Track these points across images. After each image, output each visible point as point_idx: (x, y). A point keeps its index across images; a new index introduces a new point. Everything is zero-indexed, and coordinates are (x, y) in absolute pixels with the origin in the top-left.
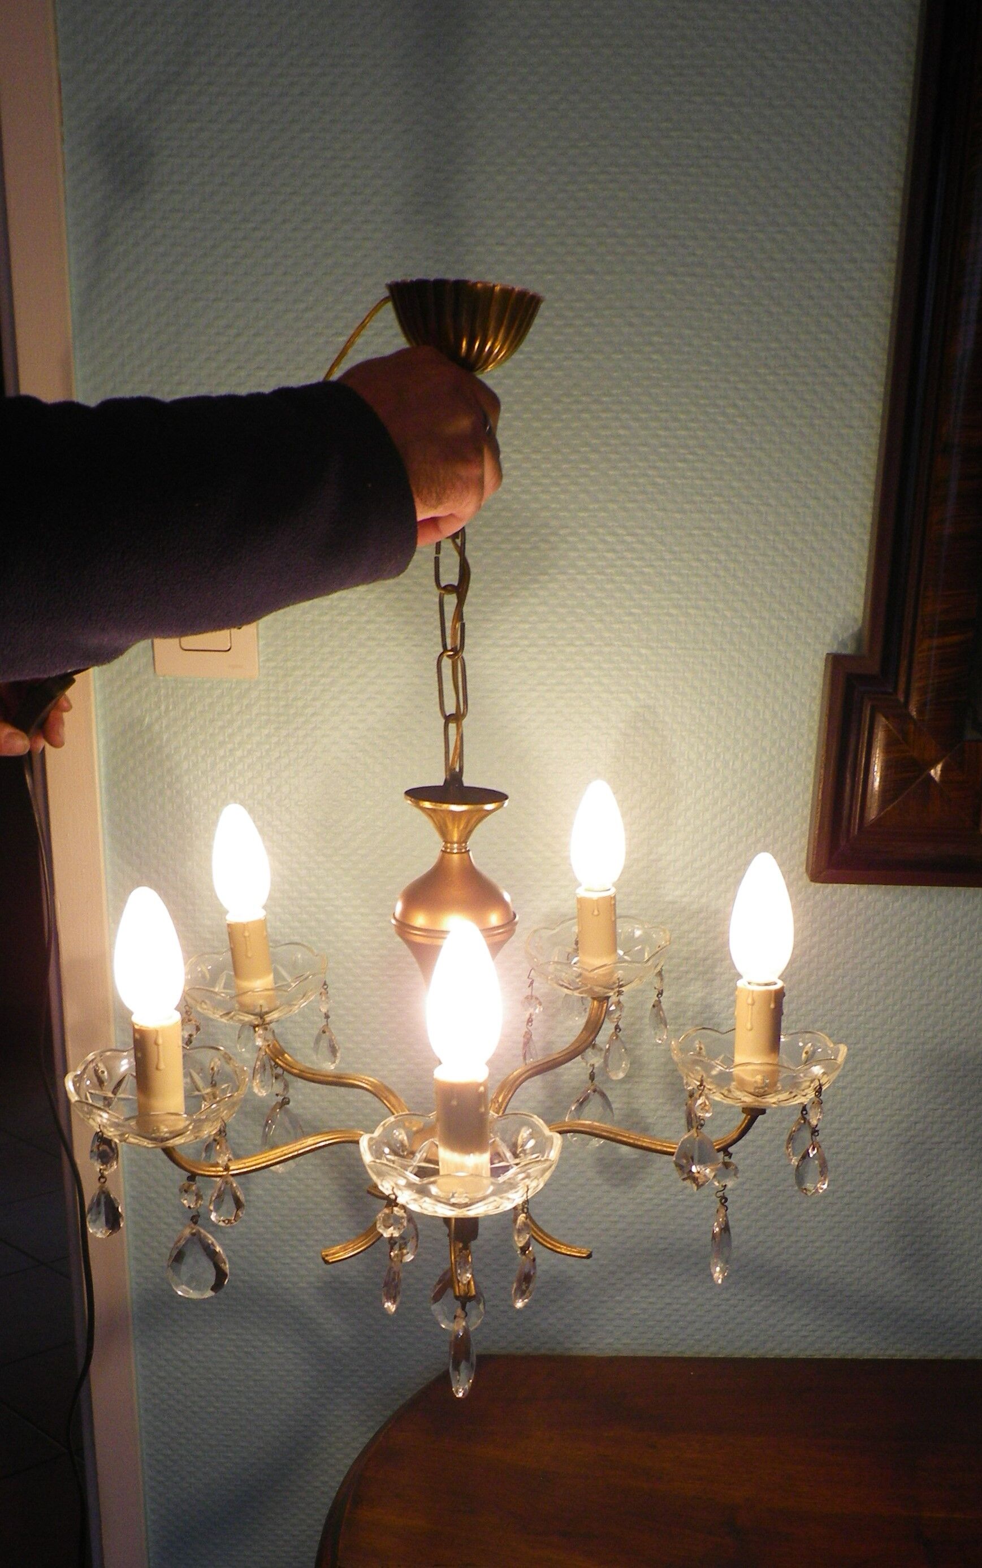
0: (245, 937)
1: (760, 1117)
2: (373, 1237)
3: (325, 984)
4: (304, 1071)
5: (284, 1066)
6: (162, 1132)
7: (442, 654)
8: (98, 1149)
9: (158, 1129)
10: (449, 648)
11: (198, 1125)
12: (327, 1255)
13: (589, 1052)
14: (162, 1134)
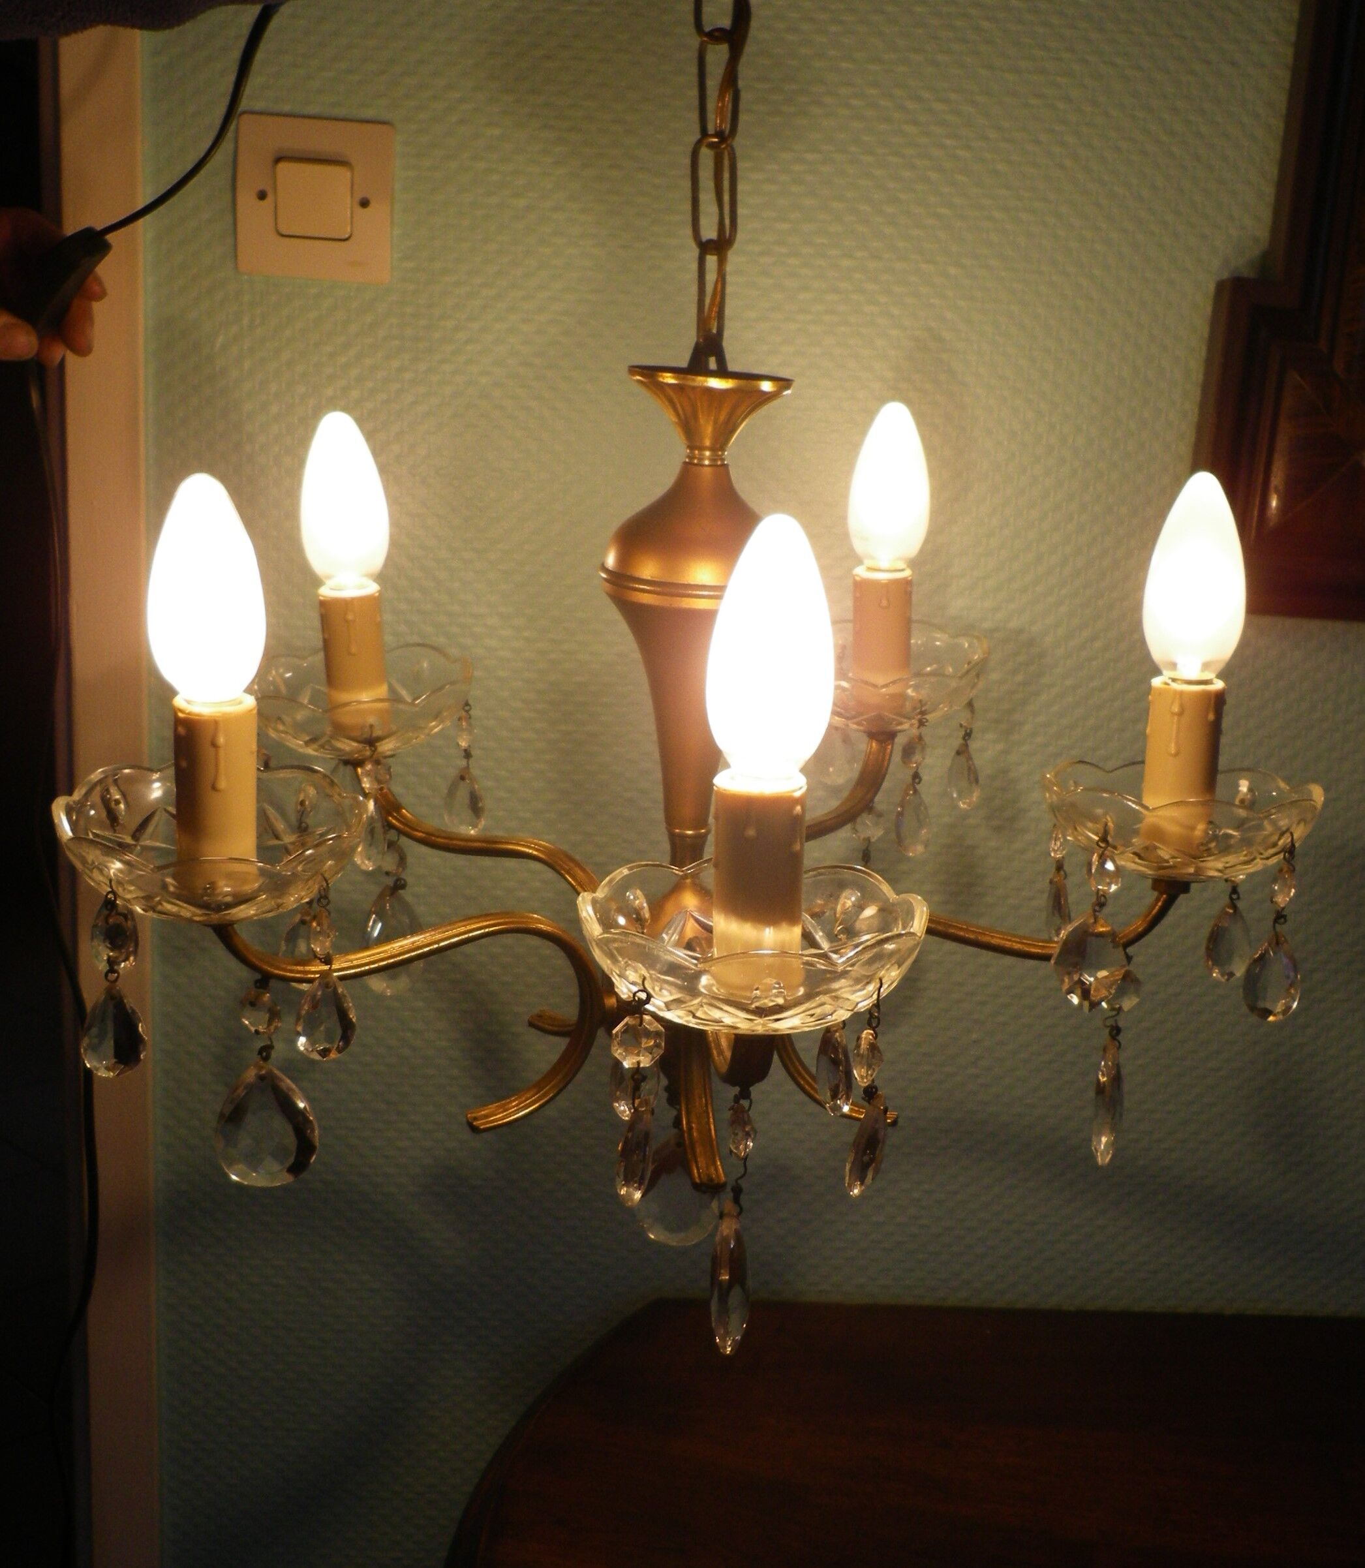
0: (347, 621)
1: (1182, 897)
2: (550, 1089)
3: (467, 704)
4: (433, 835)
5: (401, 826)
6: (219, 894)
7: (699, 143)
8: (107, 922)
9: (213, 885)
10: (711, 129)
11: (277, 885)
12: (476, 1119)
13: (866, 819)
14: (220, 898)
